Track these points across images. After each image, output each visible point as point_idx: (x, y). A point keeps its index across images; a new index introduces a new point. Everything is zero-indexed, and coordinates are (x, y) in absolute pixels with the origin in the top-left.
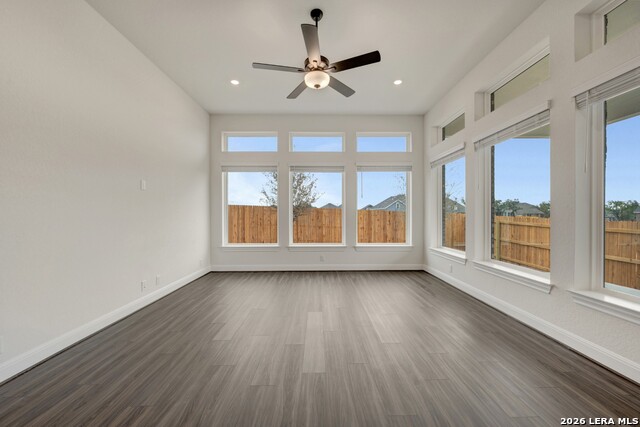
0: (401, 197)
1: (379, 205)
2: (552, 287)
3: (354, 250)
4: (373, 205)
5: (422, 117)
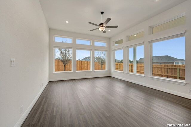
0: (89, 57)
1: (83, 59)
2: (144, 76)
4: (81, 60)
5: (110, 38)
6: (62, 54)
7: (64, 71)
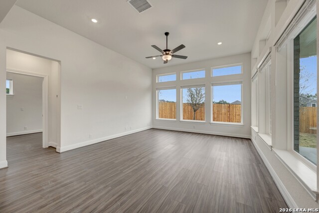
3: (210, 124)
5: (250, 53)
6: (192, 95)
7: (194, 119)
